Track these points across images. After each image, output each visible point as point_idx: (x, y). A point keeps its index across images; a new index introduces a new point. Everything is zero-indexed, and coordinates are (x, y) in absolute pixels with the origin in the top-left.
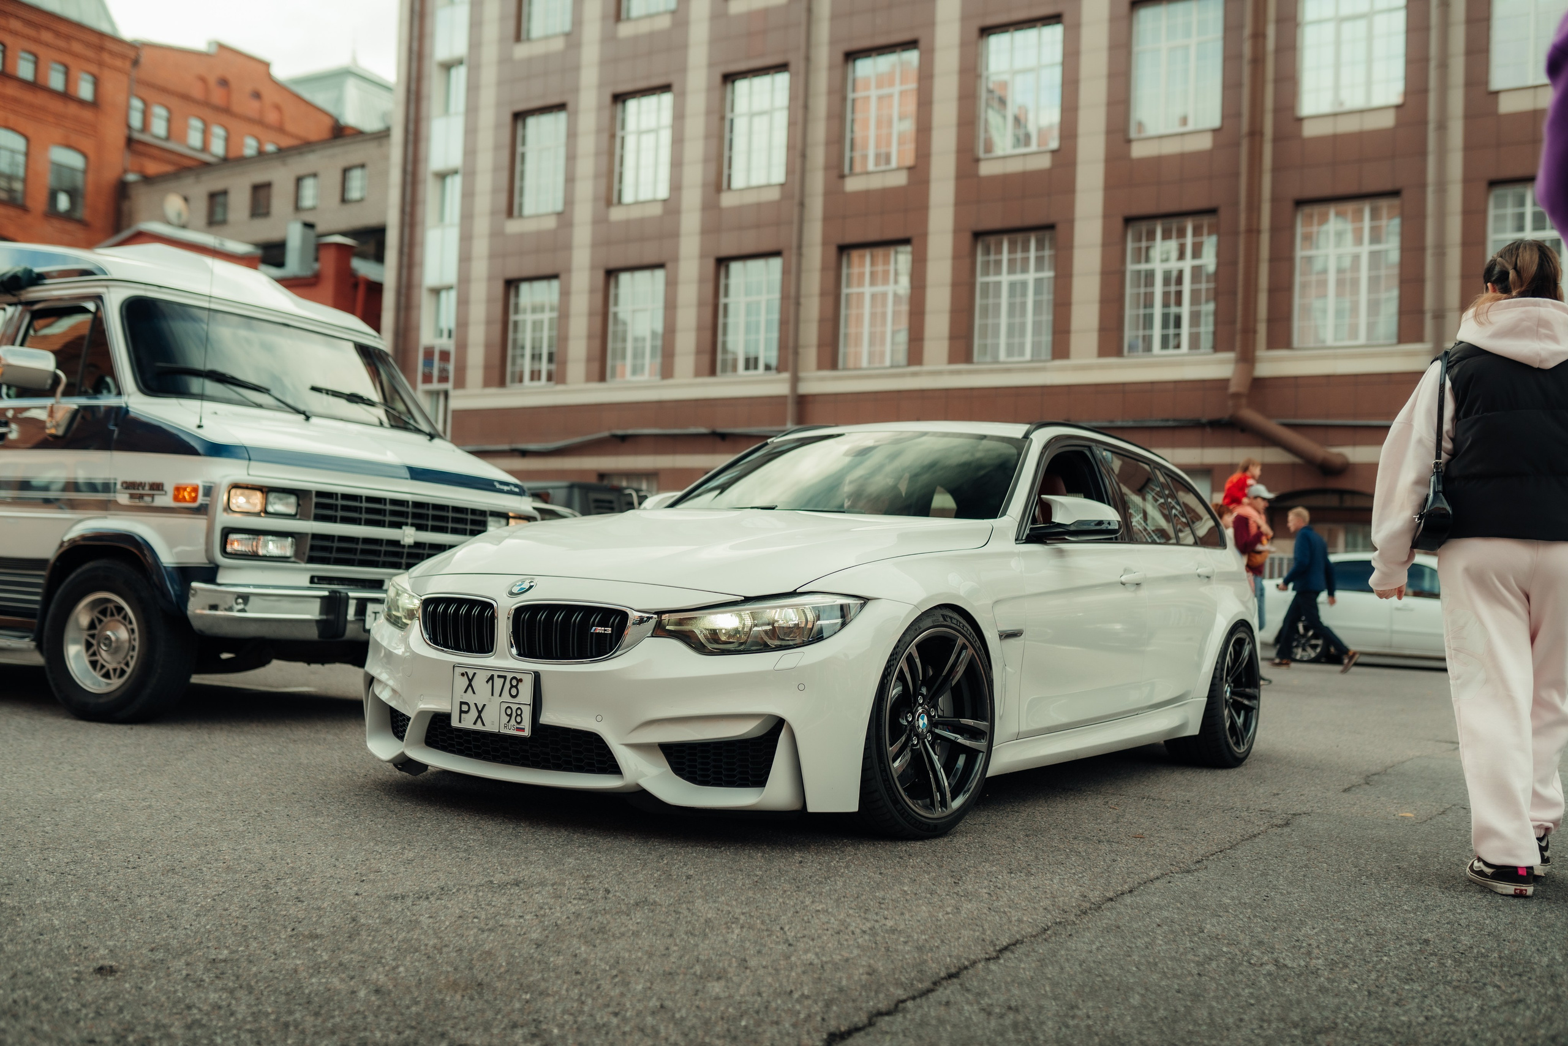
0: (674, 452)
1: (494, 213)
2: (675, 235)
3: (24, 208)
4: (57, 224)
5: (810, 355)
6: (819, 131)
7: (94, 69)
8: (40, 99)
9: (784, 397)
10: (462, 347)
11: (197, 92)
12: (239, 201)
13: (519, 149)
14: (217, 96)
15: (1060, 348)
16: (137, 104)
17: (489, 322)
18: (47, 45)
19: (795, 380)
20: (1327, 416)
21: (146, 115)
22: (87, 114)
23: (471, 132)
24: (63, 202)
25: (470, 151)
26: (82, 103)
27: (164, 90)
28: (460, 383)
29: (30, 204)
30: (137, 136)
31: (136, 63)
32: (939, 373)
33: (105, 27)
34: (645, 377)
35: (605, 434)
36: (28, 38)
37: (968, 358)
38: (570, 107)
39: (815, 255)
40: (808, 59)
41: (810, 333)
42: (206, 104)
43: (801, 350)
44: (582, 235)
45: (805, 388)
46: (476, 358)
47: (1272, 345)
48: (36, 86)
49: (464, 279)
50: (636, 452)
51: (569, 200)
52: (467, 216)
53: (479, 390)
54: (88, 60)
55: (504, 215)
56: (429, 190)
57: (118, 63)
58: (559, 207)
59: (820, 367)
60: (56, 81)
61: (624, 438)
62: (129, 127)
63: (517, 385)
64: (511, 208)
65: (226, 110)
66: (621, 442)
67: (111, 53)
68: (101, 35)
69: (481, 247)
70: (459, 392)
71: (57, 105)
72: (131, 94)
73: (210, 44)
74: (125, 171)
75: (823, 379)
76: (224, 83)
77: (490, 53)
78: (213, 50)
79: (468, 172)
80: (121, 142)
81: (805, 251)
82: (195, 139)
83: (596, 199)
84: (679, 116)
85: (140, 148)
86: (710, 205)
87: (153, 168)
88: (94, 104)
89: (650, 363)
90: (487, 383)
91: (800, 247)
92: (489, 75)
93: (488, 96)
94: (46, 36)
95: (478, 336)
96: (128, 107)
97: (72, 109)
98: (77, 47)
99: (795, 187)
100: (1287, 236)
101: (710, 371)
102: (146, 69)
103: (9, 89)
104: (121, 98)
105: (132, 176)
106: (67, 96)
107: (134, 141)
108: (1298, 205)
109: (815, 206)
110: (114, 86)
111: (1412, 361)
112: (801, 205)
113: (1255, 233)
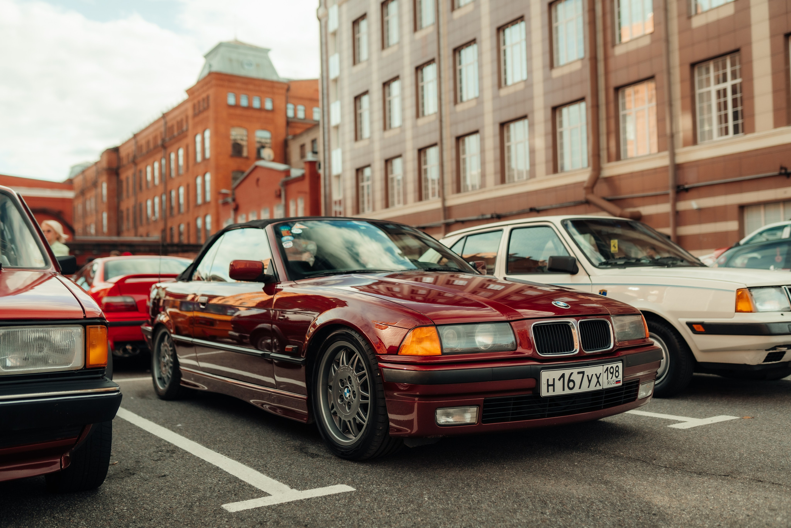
1: (350, 141)
2: (404, 141)
3: (247, 158)
5: (449, 187)
6: (448, 85)
7: (271, 95)
8: (250, 113)
9: (439, 209)
10: (345, 198)
13: (358, 113)
15: (533, 174)
16: (291, 106)
17: (352, 188)
18: (252, 90)
19: (444, 201)
20: (632, 193)
21: (295, 111)
22: (269, 115)
23: (342, 107)
25: (342, 116)
26: (267, 111)
27: (302, 98)
29: (249, 156)
30: (290, 120)
31: (288, 90)
32: (491, 191)
33: (274, 78)
34: (401, 204)
36: (244, 89)
37: (503, 181)
38: (370, 92)
39: (449, 143)
40: (439, 55)
41: (449, 178)
43: (446, 187)
44: (377, 146)
45: (449, 203)
46: (349, 203)
47: (609, 160)
48: (249, 108)
49: (344, 170)
51: (372, 132)
52: (343, 143)
54: (268, 93)
55: (354, 141)
56: (332, 135)
57: (281, 92)
58: (370, 135)
59: (453, 193)
60: (256, 104)
62: (287, 118)
64: (357, 137)
67: (277, 88)
68: (273, 81)
71: (257, 114)
72: (287, 102)
74: (287, 135)
75: (454, 198)
79: (343, 124)
80: (284, 124)
81: (444, 142)
82: (316, 116)
83: (380, 129)
84: (403, 90)
85: (293, 125)
86: (414, 127)
87: (298, 131)
88: (273, 111)
89: (401, 198)
90: (353, 214)
91: (442, 141)
92: (346, 82)
93: (346, 92)
94: (251, 87)
95: (349, 194)
96: (286, 109)
97: (263, 114)
98: (263, 89)
99: (438, 115)
100: (612, 106)
101: (420, 199)
102: (293, 92)
103: (238, 112)
104: (283, 106)
105: (290, 137)
106: (262, 109)
107: (289, 123)
108: (618, 89)
109: (446, 120)
110: (281, 101)
111: (664, 161)
112: (441, 121)
113: (595, 107)
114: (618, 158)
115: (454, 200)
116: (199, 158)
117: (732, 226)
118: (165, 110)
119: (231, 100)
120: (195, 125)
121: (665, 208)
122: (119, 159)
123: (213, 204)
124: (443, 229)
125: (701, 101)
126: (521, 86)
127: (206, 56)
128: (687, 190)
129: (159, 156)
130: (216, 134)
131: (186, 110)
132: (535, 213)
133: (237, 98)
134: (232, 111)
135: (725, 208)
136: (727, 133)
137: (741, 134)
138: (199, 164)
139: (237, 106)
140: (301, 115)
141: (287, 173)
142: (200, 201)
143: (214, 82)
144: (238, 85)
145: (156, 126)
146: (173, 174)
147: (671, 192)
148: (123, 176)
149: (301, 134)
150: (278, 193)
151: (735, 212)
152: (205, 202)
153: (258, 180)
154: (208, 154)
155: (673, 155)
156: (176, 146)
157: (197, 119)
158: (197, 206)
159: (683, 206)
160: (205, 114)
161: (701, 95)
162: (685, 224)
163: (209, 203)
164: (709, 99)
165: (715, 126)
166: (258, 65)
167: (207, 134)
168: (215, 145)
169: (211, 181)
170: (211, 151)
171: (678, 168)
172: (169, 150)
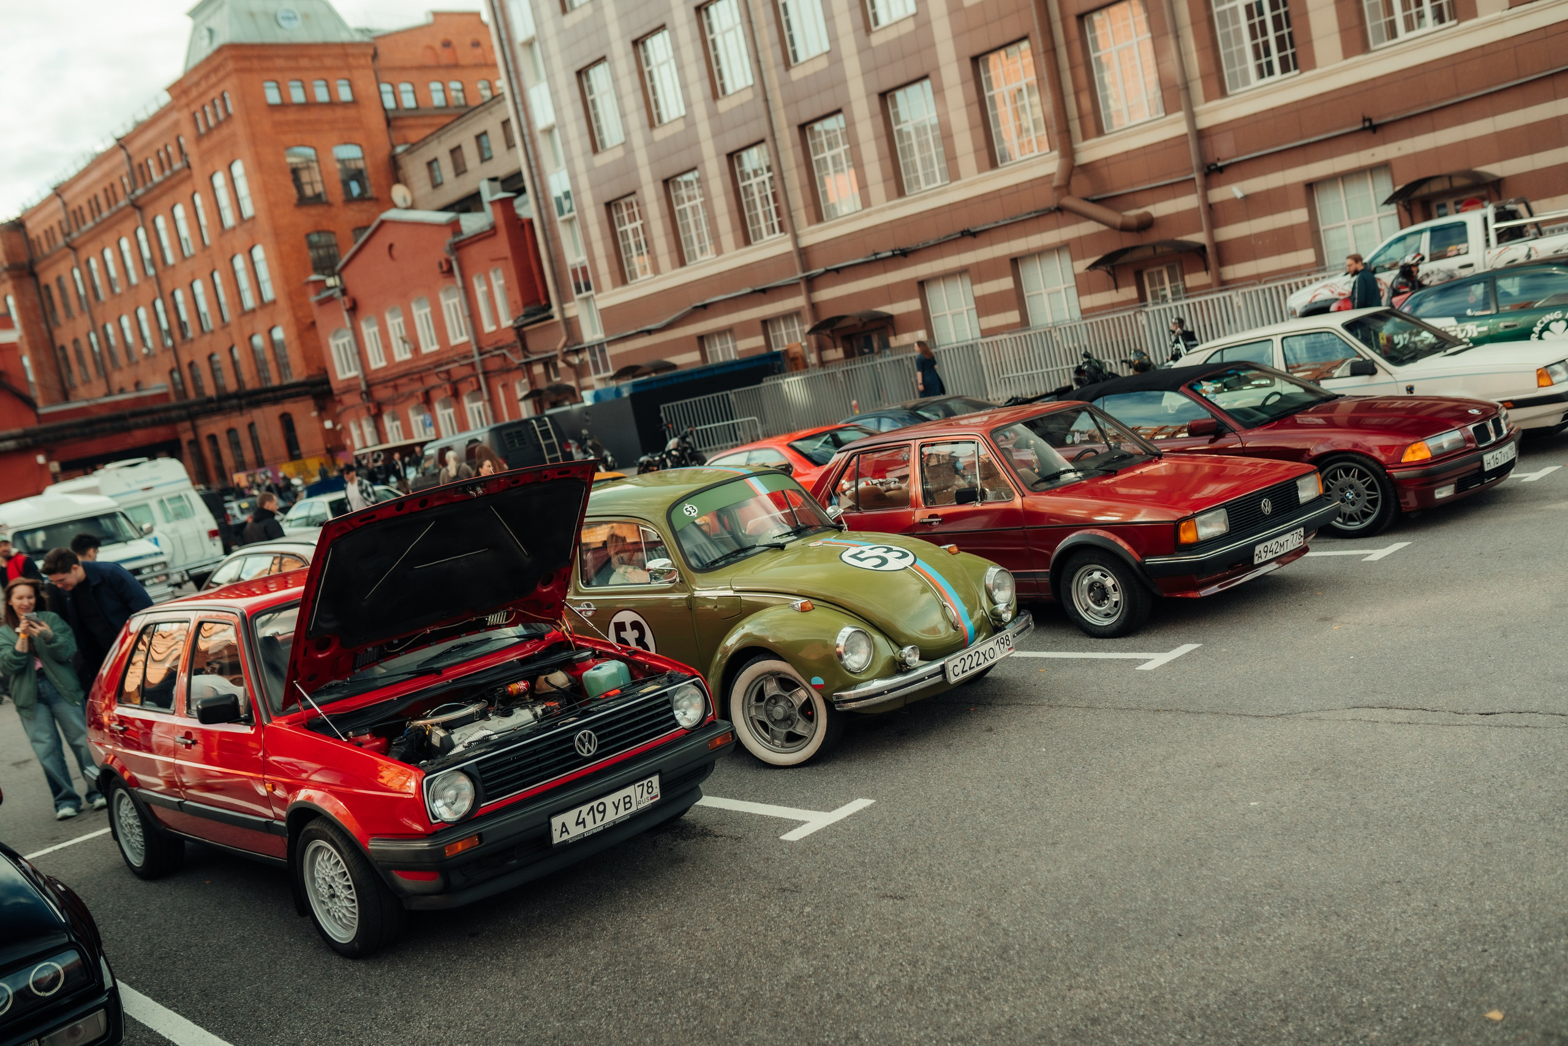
0: (738, 310)
1: (584, 154)
2: (696, 143)
3: (328, 204)
4: (355, 207)
5: (801, 215)
6: (767, 36)
7: (346, 74)
8: (313, 115)
9: (790, 253)
10: (593, 260)
11: (429, 60)
12: (470, 153)
13: (589, 98)
14: (445, 57)
15: (953, 174)
16: (386, 88)
17: (604, 238)
18: (307, 69)
19: (795, 237)
20: (1132, 185)
21: (397, 95)
22: (351, 112)
23: (554, 93)
24: (355, 188)
25: (558, 110)
26: (345, 104)
27: (403, 69)
28: (599, 290)
29: (331, 199)
30: (391, 114)
31: (375, 56)
32: (882, 210)
33: (344, 37)
34: (710, 255)
35: (689, 308)
36: (292, 69)
37: (901, 192)
38: (608, 58)
39: (787, 137)
41: (797, 199)
42: (439, 67)
43: (793, 214)
44: (642, 157)
45: (805, 242)
46: (603, 266)
47: (1085, 138)
48: (310, 104)
49: (580, 209)
50: (716, 316)
51: (627, 133)
52: (570, 161)
53: (611, 292)
54: (339, 69)
55: (591, 153)
56: (542, 144)
57: (362, 61)
58: (623, 139)
59: (810, 224)
60: (321, 94)
61: (705, 307)
62: (385, 110)
63: (634, 281)
64: (596, 146)
65: (456, 66)
66: (703, 310)
67: (354, 56)
68: (343, 45)
69: (584, 182)
70: (600, 295)
71: (328, 114)
72: (378, 83)
73: (427, 15)
74: (393, 147)
75: (813, 232)
76: (447, 44)
77: (549, 28)
78: (431, 19)
79: (561, 124)
80: (383, 125)
81: (777, 135)
82: (438, 99)
83: (642, 127)
84: (676, 48)
85: (399, 123)
86: (713, 115)
87: (414, 135)
88: (355, 102)
89: (708, 243)
90: (615, 286)
91: (773, 134)
92: (553, 46)
93: (558, 63)
94: (304, 62)
95: (600, 249)
96: (380, 93)
97: (339, 113)
98: (328, 62)
99: (758, 87)
100: (1077, 46)
101: (747, 242)
102: (385, 59)
103: (291, 116)
104: (373, 89)
105: (399, 149)
106: (333, 104)
107: (392, 120)
108: (1081, 17)
109: (777, 98)
110: (365, 81)
111: (1176, 126)
112: (766, 100)
113: (1051, 51)
114: (1100, 132)
115: (812, 235)
116: (229, 220)
117: (1300, 216)
118: (121, 133)
119: (273, 96)
120: (205, 156)
121: (1189, 202)
122: (29, 243)
123: (283, 304)
124: (803, 287)
125: (1225, 24)
126: (910, 26)
127: (194, 13)
128: (1221, 170)
129: (129, 225)
130: (259, 168)
131: (177, 124)
132: (969, 240)
133: (282, 89)
134: (279, 116)
135: (1284, 189)
136: (1271, 72)
137: (1293, 73)
138: (234, 228)
139: (285, 105)
140: (409, 101)
141: (455, 226)
142: (249, 302)
143: (231, 65)
144: (280, 63)
145: (106, 167)
146: (170, 259)
147: (1196, 175)
148: (48, 277)
149: (424, 141)
150: (445, 268)
151: (1301, 193)
152: (262, 304)
153: (391, 247)
154: (248, 210)
155: (1192, 117)
156: (166, 201)
157: (206, 144)
158: (244, 313)
159: (1218, 194)
160: (225, 131)
161: (1222, 15)
162: (1227, 223)
163: (274, 302)
164: (1236, 21)
165: (1251, 64)
166: (306, 16)
167: (238, 169)
168: (263, 191)
169: (267, 259)
170: (254, 203)
171: (1201, 135)
172: (149, 211)
